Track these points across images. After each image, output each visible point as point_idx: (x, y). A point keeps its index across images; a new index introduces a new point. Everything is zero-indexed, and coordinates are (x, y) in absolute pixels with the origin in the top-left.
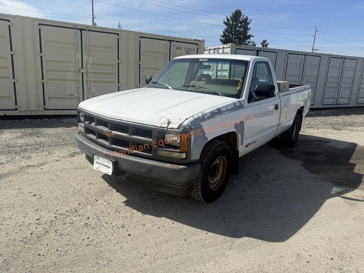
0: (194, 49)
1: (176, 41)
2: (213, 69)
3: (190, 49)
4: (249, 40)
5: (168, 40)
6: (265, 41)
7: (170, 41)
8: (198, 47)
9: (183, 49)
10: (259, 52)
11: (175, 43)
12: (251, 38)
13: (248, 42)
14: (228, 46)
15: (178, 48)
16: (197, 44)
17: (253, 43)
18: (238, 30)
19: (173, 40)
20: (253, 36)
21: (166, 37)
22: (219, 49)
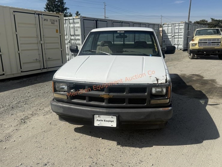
0: (57, 20)
1: (43, 15)
2: (67, 34)
3: (54, 20)
4: (65, 11)
5: (37, 14)
6: (78, 12)
7: (39, 14)
8: (59, 18)
9: (49, 20)
10: (98, 21)
11: (43, 16)
12: (67, 10)
13: (66, 13)
14: (78, 18)
15: (45, 20)
16: (59, 17)
17: (70, 13)
18: (57, 4)
19: (40, 13)
20: (69, 9)
21: (35, 12)
22: (69, 19)
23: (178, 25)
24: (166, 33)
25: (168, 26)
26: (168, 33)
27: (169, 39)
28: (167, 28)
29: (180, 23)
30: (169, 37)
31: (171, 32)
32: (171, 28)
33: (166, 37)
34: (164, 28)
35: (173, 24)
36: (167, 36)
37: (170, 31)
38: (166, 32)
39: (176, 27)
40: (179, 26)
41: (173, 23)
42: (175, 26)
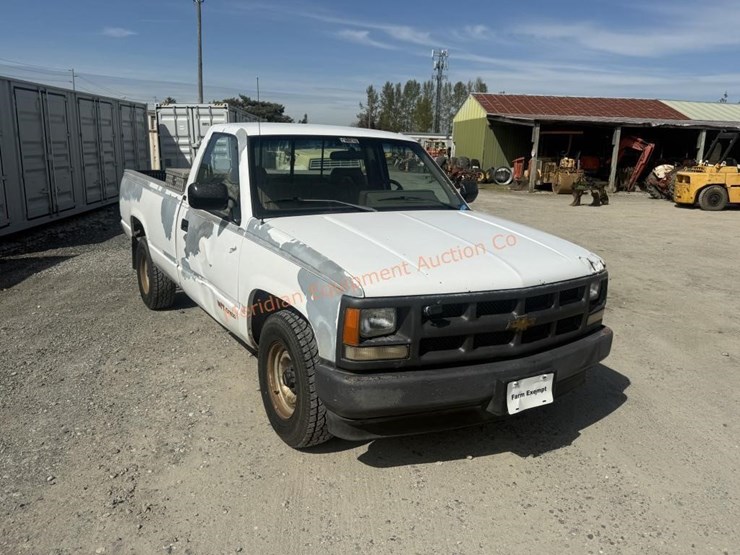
23: (207, 111)
24: (171, 137)
25: (176, 115)
26: (178, 137)
27: (182, 154)
28: (172, 119)
29: (213, 105)
30: (183, 149)
31: (187, 134)
32: (185, 119)
33: (173, 149)
34: (164, 120)
35: (192, 108)
36: (177, 145)
37: (183, 130)
38: (173, 133)
39: (203, 119)
40: (211, 115)
41: (190, 106)
42: (199, 115)
